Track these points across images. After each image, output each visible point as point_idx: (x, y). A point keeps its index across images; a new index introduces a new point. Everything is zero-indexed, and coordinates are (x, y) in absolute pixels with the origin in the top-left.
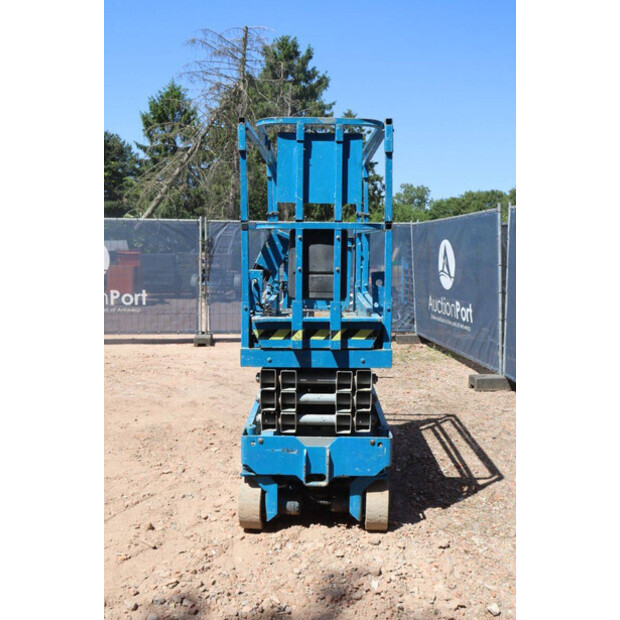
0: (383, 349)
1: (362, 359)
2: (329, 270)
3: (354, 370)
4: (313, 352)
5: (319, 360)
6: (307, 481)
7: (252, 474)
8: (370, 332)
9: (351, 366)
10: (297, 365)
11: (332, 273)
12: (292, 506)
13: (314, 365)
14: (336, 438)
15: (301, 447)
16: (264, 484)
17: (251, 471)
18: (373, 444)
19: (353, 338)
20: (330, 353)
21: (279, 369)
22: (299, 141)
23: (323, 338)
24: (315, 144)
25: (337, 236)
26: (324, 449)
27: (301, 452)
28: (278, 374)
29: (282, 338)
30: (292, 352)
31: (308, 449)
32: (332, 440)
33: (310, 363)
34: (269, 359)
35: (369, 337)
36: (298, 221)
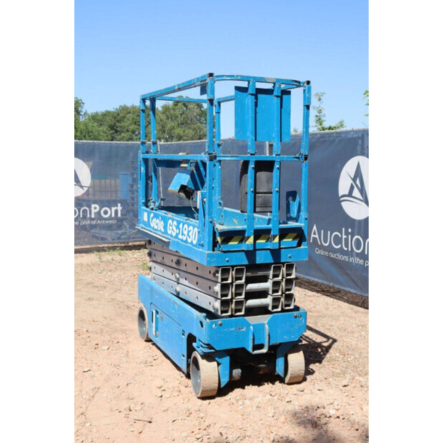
0: (302, 247)
1: (289, 255)
2: (270, 191)
3: (283, 263)
4: (257, 252)
5: (262, 258)
6: (253, 351)
7: (213, 351)
8: (295, 234)
9: (282, 261)
10: (246, 262)
11: (271, 193)
12: (237, 372)
13: (258, 262)
14: (271, 315)
15: (248, 325)
16: (219, 358)
17: (213, 348)
18: (296, 317)
19: (284, 240)
20: (269, 252)
21: (233, 267)
22: (252, 94)
23: (264, 241)
24: (260, 96)
25: (277, 166)
26: (264, 324)
27: (248, 329)
28: (233, 270)
29: (237, 243)
30: (243, 253)
31: (253, 326)
32: (269, 317)
33: (255, 260)
34: (227, 259)
35: (294, 239)
36: (251, 154)
